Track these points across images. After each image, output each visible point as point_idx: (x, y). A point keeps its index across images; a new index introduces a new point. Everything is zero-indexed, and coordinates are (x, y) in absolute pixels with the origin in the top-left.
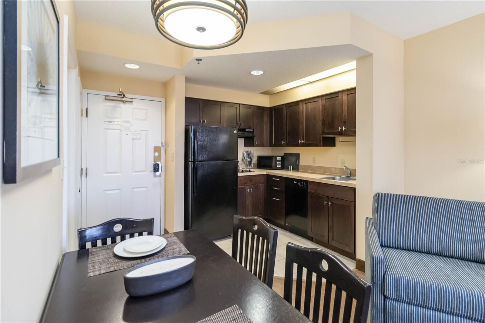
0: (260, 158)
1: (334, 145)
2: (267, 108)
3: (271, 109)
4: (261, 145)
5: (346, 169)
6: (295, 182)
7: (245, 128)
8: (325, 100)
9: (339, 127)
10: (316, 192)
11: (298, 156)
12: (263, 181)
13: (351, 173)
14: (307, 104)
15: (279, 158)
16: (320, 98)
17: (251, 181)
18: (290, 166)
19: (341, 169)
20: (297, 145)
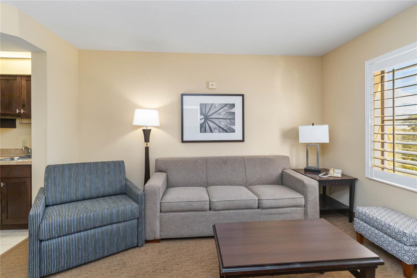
1: (14, 126)
5: (24, 148)
9: (17, 110)
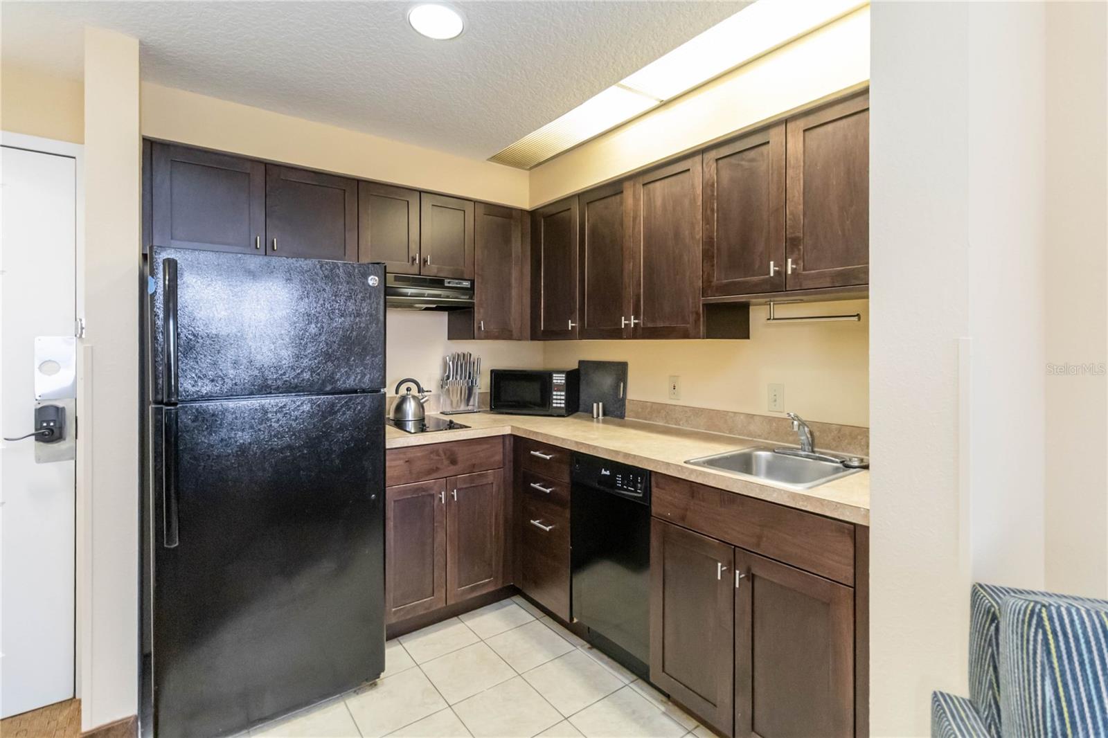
0: (499, 378)
1: (742, 332)
2: (522, 211)
3: (533, 214)
4: (504, 333)
5: (791, 420)
6: (604, 472)
7: (442, 275)
8: (714, 165)
9: (772, 263)
10: (683, 518)
11: (620, 370)
12: (499, 457)
13: (813, 440)
14: (651, 186)
15: (559, 379)
16: (698, 159)
17: (453, 462)
18: (595, 405)
19: (770, 420)
20: (616, 333)
